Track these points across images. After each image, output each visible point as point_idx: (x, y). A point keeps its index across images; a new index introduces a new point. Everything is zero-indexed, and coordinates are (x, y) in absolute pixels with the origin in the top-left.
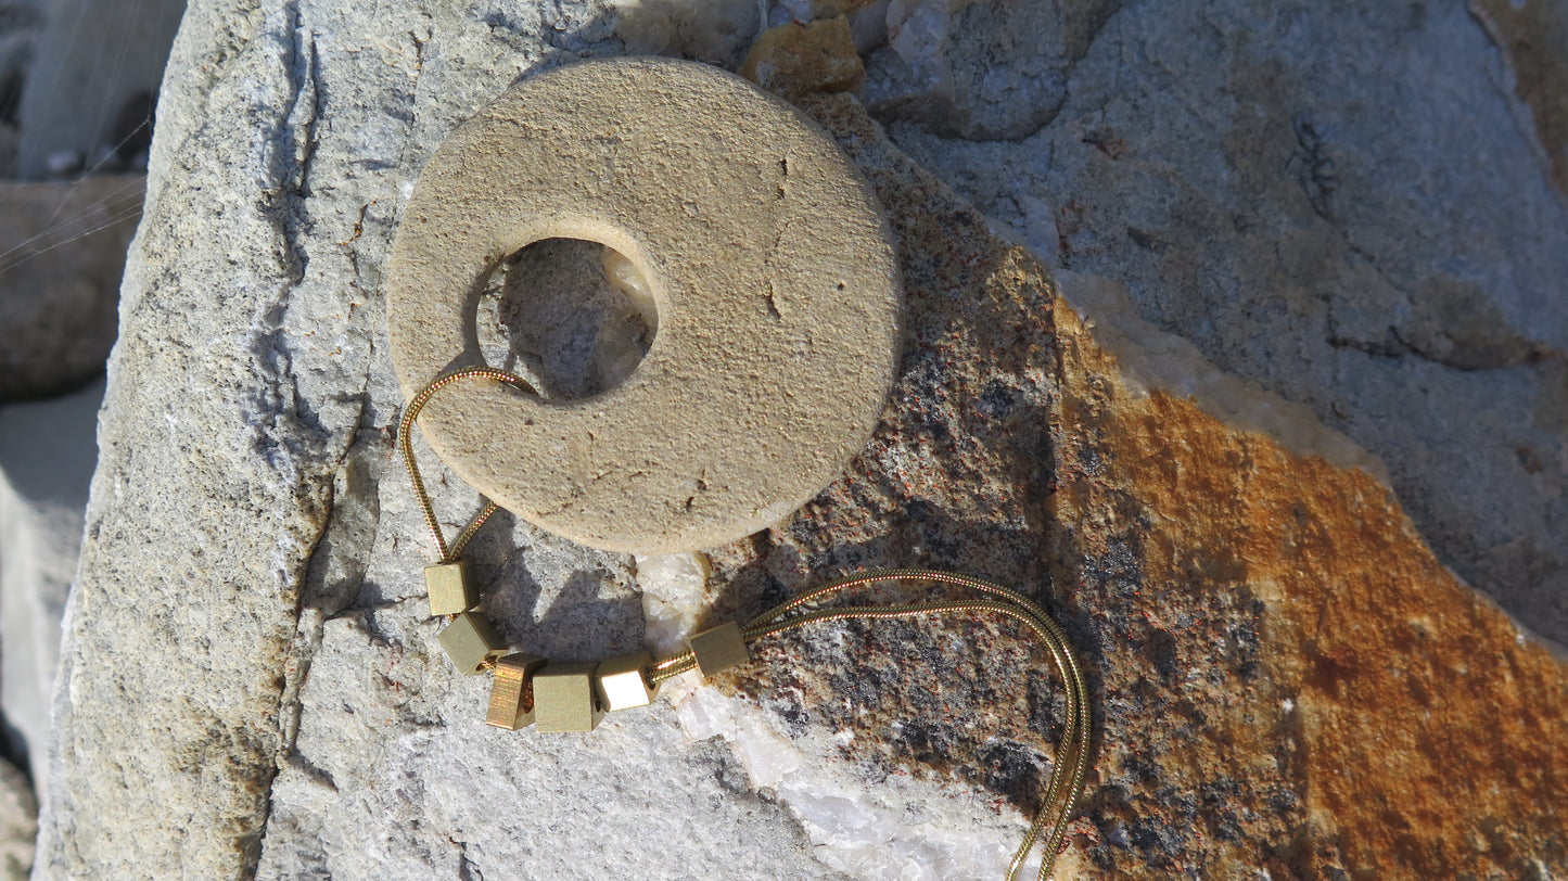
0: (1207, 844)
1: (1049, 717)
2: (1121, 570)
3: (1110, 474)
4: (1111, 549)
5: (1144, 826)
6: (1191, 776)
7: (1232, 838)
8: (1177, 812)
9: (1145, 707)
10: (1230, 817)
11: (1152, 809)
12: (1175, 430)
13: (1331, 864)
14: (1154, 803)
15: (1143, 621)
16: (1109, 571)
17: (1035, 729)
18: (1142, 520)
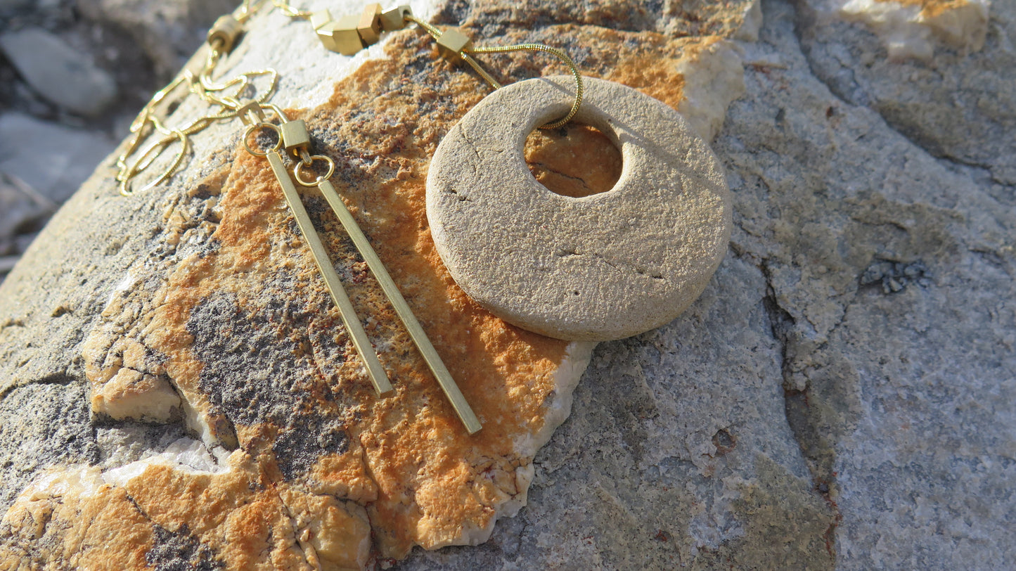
0: (417, 94)
1: (487, 23)
2: (573, 55)
3: (626, 53)
4: (584, 50)
5: (427, 64)
6: (457, 88)
7: (420, 109)
8: (436, 80)
9: (496, 61)
10: (432, 108)
11: (437, 69)
12: (663, 88)
13: (400, 168)
14: (441, 69)
15: (545, 64)
16: (571, 50)
17: (480, 16)
18: (603, 69)
